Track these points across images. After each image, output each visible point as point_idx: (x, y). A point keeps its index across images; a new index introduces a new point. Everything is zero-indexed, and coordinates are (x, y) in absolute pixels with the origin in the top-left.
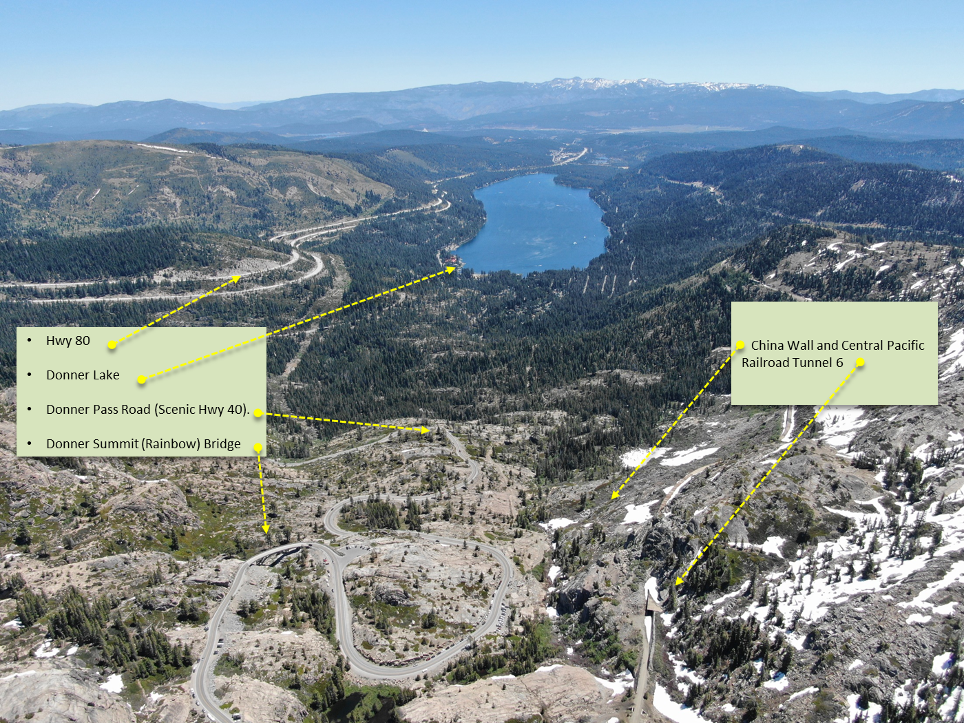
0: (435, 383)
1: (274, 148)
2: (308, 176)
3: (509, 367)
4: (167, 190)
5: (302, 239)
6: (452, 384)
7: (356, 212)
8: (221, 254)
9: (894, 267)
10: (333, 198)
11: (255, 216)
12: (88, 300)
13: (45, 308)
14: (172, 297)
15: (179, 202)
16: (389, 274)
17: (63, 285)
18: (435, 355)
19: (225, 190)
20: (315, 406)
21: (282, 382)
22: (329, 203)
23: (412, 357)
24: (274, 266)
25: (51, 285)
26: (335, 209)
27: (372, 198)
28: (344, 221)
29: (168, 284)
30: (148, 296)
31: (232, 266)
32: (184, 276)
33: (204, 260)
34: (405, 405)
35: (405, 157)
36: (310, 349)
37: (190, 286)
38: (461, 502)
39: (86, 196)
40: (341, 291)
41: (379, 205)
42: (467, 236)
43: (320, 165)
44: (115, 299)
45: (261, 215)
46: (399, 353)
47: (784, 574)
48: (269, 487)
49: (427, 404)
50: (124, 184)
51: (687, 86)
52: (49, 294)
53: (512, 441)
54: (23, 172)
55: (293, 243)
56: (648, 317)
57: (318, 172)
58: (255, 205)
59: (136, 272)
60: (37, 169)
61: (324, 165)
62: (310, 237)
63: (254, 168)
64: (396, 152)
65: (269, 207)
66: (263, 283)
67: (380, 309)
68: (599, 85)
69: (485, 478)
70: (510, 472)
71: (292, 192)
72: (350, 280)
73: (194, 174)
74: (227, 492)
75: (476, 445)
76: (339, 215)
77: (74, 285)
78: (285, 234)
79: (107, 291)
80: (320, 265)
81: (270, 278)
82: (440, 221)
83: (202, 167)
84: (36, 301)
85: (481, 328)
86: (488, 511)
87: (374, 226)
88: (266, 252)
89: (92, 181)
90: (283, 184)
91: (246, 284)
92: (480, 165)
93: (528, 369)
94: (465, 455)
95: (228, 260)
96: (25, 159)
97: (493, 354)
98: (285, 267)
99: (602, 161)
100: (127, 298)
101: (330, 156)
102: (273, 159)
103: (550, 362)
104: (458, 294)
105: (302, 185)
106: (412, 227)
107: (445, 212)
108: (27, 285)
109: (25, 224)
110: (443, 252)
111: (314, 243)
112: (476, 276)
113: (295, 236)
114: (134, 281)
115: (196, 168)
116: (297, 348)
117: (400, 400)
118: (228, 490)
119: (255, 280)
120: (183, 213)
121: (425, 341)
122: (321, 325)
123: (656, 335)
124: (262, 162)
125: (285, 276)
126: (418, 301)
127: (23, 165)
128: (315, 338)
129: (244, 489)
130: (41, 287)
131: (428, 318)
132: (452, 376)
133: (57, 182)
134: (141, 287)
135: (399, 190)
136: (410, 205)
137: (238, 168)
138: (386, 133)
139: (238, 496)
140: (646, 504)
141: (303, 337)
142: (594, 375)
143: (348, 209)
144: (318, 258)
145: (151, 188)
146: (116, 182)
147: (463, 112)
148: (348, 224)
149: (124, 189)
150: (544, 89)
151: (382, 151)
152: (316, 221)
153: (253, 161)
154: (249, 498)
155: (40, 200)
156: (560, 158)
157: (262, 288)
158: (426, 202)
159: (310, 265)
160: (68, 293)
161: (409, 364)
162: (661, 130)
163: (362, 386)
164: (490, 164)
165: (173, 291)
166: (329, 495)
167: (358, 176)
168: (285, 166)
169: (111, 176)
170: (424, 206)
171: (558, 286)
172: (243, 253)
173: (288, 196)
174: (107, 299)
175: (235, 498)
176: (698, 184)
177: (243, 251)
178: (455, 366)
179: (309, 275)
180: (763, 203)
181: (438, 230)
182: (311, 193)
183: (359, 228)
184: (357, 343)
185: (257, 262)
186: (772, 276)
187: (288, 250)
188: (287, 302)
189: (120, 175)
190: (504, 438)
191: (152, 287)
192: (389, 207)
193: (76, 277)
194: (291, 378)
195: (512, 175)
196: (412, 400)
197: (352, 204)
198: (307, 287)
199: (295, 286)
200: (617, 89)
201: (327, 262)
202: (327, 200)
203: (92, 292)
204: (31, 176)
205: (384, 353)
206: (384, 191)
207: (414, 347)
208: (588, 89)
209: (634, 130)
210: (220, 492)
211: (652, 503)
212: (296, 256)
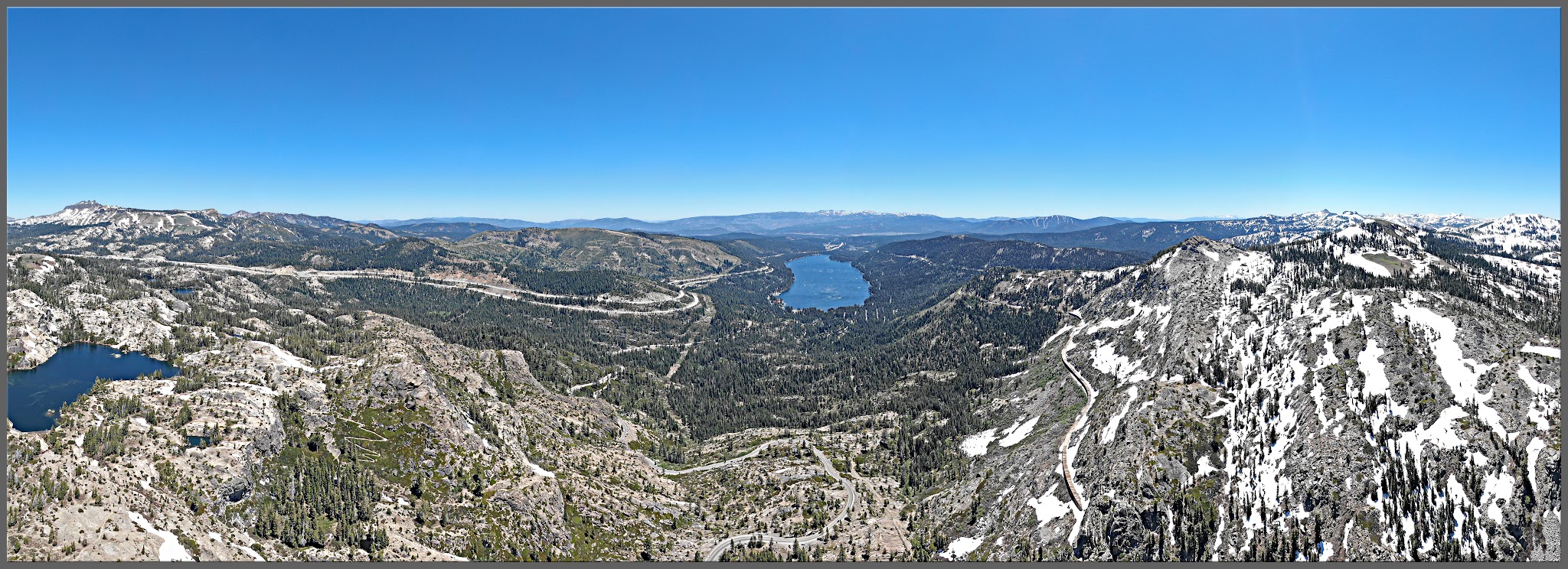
0: (781, 391)
1: (675, 236)
2: (693, 249)
3: (837, 376)
4: (615, 253)
5: (686, 285)
6: (795, 393)
7: (718, 271)
8: (638, 288)
9: (1055, 282)
10: (706, 263)
11: (660, 270)
12: (560, 306)
13: (537, 307)
14: (605, 311)
15: (620, 260)
16: (739, 309)
17: (550, 296)
18: (779, 368)
19: (646, 255)
20: (689, 407)
21: (666, 382)
22: (702, 265)
23: (762, 370)
24: (668, 298)
25: (544, 295)
26: (708, 269)
27: (728, 264)
28: (711, 276)
29: (604, 303)
30: (592, 309)
31: (643, 296)
32: (615, 299)
33: (627, 291)
34: (761, 412)
35: (746, 244)
36: (687, 357)
37: (617, 306)
38: (850, 542)
39: (576, 253)
40: (709, 318)
41: (732, 268)
42: (785, 288)
43: (699, 245)
44: (574, 308)
45: (663, 270)
46: (751, 365)
47: (1230, 481)
48: (646, 509)
49: (779, 411)
50: (594, 248)
51: (888, 214)
52: (542, 300)
53: (867, 449)
54: (551, 241)
55: (681, 286)
56: (924, 331)
57: (698, 249)
58: (661, 264)
59: (588, 294)
60: (557, 240)
61: (701, 245)
62: (691, 284)
63: (663, 245)
64: (740, 241)
65: (668, 265)
66: (661, 308)
67: (735, 331)
68: (843, 214)
69: (863, 501)
70: (881, 488)
71: (683, 258)
72: (715, 311)
73: (631, 246)
74: (605, 510)
75: (841, 458)
76: (708, 272)
77: (555, 297)
78: (676, 281)
79: (571, 302)
80: (697, 300)
81: (666, 306)
82: (768, 278)
83: (635, 243)
84: (535, 302)
85: (804, 346)
86: (882, 550)
87: (729, 279)
88: (664, 289)
89: (580, 247)
90: (677, 254)
91: (650, 308)
92: (787, 250)
93: (852, 377)
94: (835, 474)
95: (641, 292)
96: (553, 235)
97: (821, 366)
98: (675, 300)
99: (852, 248)
100: (580, 309)
101: (705, 241)
102: (673, 241)
103: (868, 370)
104: (786, 323)
105: (688, 255)
106: (752, 281)
107: (770, 273)
108: (532, 293)
109: (544, 264)
110: (771, 296)
111: (692, 288)
112: (795, 311)
113: (682, 283)
114: (586, 299)
115: (632, 243)
116: (678, 355)
117: (756, 406)
118: (606, 507)
119: (656, 306)
120: (621, 266)
121: (769, 356)
122: (695, 341)
123: (938, 342)
124: (668, 242)
125: (675, 305)
126: (760, 327)
127: (551, 237)
128: (691, 349)
129: (622, 508)
130: (539, 295)
131: (768, 339)
132: (793, 385)
133: (564, 246)
134: (590, 303)
135: (743, 260)
136: (750, 269)
137: (656, 245)
138: (732, 234)
139: (614, 518)
140: (1047, 493)
141: (682, 348)
142: (906, 378)
143: (714, 269)
144: (695, 296)
145: (608, 252)
146: (591, 248)
147: (774, 226)
148: (714, 278)
149: (594, 251)
150: (814, 215)
151: (732, 241)
152: (695, 275)
153: (662, 241)
154: (625, 523)
155: (555, 254)
156: (828, 247)
157: (660, 312)
158: (760, 267)
159: (691, 300)
160: (551, 300)
161: (760, 374)
162: (879, 234)
163: (725, 392)
164: (792, 249)
165: (606, 308)
166: (706, 528)
167: (720, 252)
168: (680, 244)
169: (589, 245)
170: (758, 270)
171: (849, 316)
172: (651, 289)
173: (680, 261)
174: (570, 307)
175: (612, 519)
176: (914, 257)
177: (651, 287)
178: (796, 376)
179: (690, 306)
180: (954, 263)
181: (768, 283)
182: (693, 259)
183: (720, 280)
184: (720, 355)
185: (658, 295)
186: (993, 296)
187: (678, 290)
188: (674, 322)
189: (594, 245)
190: (859, 446)
191: (595, 303)
192: (737, 269)
193: (558, 293)
194: (673, 379)
195: (803, 255)
196: (766, 407)
197: (716, 267)
198: (688, 314)
199: (681, 313)
200: (852, 216)
201: (701, 299)
202: (702, 264)
203: (563, 302)
204: (554, 242)
205: (740, 364)
206: (735, 261)
207: (762, 360)
208: (837, 216)
209: (864, 234)
210: (598, 508)
211: (1053, 489)
212: (682, 294)
